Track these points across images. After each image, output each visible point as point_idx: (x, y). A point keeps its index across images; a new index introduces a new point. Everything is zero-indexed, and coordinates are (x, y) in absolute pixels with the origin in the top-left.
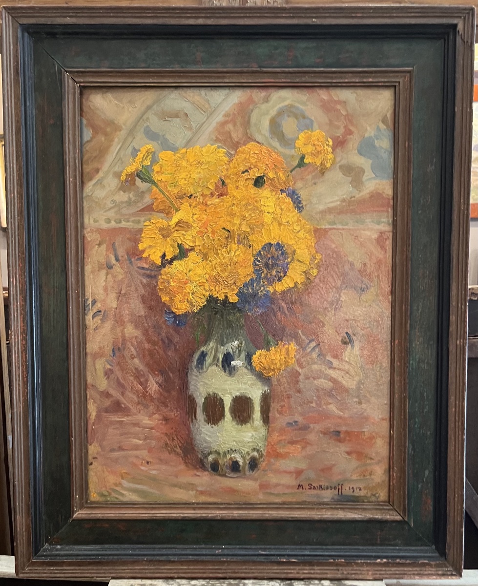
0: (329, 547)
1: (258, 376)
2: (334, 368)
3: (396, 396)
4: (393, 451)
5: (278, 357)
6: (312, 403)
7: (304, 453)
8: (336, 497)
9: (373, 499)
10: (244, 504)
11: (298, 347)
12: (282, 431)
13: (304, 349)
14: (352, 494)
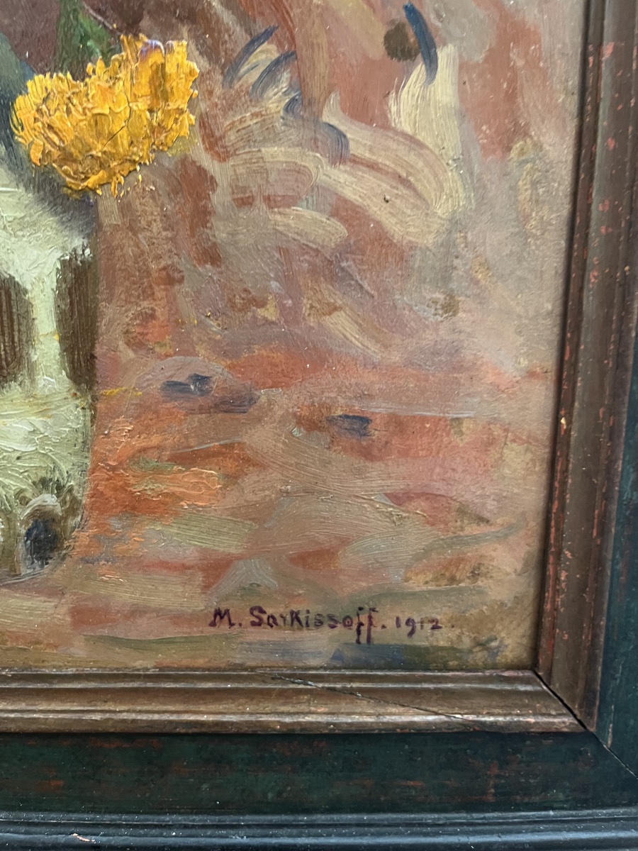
0: (321, 818)
1: (39, 187)
2: (355, 161)
3: (593, 277)
4: (563, 492)
5: (122, 109)
6: (262, 304)
7: (232, 500)
8: (349, 654)
9: (480, 656)
10: (15, 678)
11: (204, 63)
12: (145, 413)
13: (231, 68)
14: (408, 642)
